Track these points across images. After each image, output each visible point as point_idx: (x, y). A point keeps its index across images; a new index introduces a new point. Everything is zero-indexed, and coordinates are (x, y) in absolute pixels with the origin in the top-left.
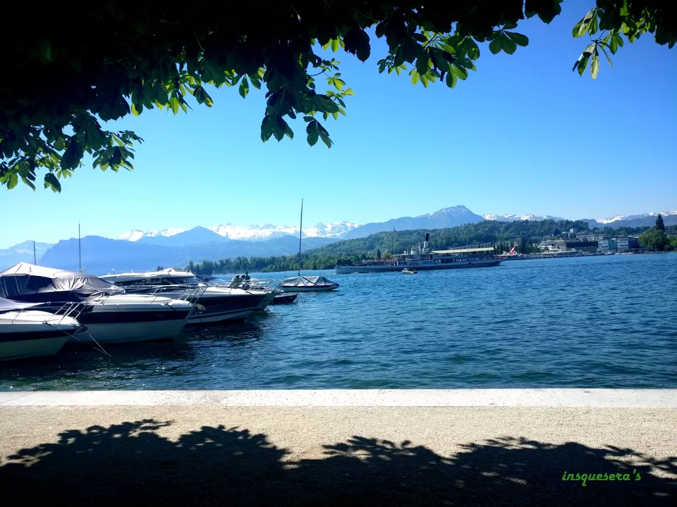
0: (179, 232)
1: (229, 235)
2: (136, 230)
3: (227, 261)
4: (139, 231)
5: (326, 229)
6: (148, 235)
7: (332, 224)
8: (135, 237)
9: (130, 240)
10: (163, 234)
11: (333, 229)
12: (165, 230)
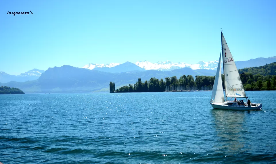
0: (116, 65)
1: (145, 68)
2: (91, 64)
3: (174, 79)
4: (93, 64)
5: (205, 65)
6: (98, 67)
7: (209, 62)
8: (92, 68)
9: (89, 69)
10: (107, 66)
11: (210, 65)
12: (108, 64)
